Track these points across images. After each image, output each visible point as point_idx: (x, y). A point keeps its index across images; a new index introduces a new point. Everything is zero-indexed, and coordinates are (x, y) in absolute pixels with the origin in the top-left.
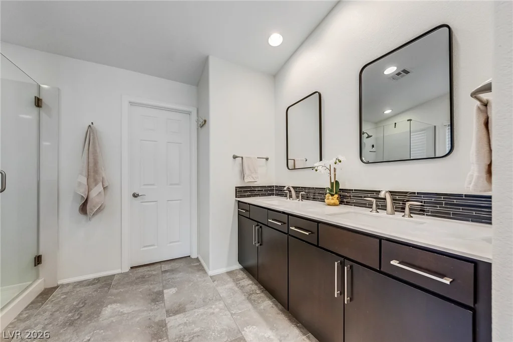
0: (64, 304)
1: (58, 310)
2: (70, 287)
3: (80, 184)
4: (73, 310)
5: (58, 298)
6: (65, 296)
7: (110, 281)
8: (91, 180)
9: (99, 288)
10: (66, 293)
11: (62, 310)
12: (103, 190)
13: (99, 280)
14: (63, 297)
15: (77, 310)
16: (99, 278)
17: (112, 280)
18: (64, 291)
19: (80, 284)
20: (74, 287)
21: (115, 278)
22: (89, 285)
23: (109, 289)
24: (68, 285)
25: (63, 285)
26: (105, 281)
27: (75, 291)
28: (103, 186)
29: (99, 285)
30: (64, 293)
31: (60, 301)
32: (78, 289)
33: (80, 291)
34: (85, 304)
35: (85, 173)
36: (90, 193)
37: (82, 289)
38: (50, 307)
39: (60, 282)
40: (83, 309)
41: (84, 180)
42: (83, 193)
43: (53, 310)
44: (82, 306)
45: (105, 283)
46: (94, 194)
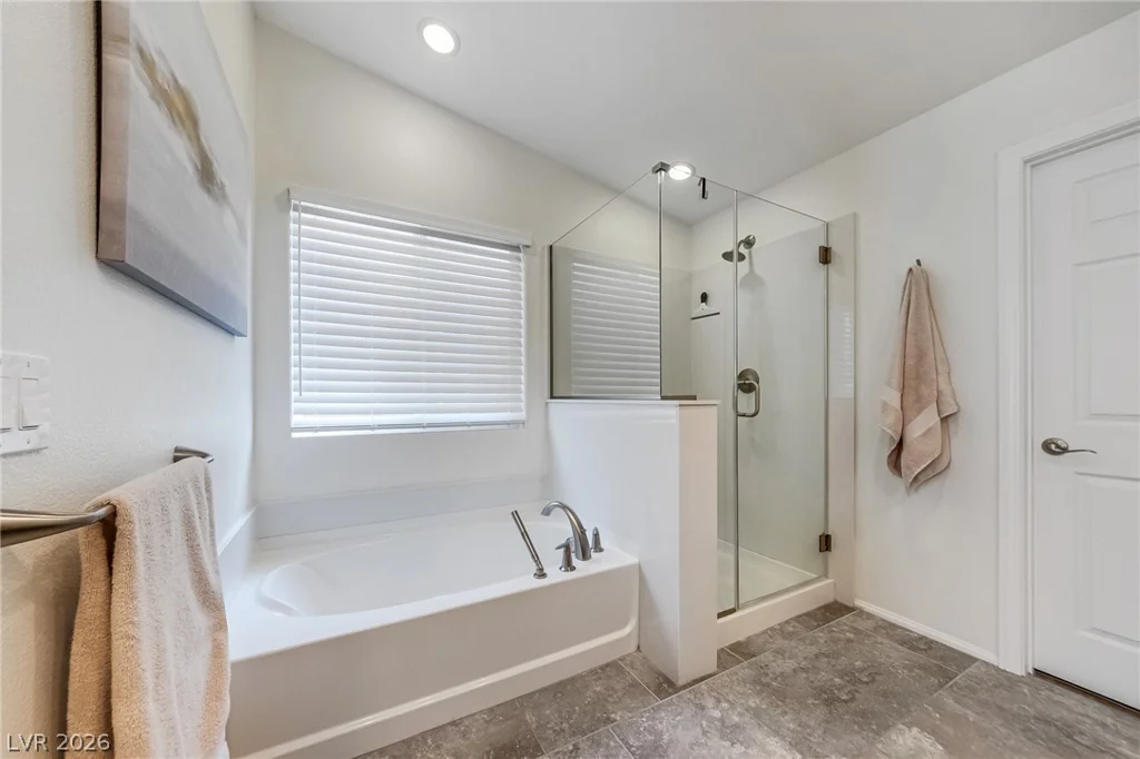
0: (843, 652)
1: (828, 656)
2: (870, 624)
3: (885, 406)
4: (847, 675)
5: (842, 631)
6: (852, 636)
7: (953, 669)
8: (910, 398)
9: (921, 667)
10: (857, 631)
11: (833, 662)
12: (939, 424)
13: (930, 648)
14: (849, 635)
15: (854, 681)
16: (932, 641)
17: (962, 668)
18: (855, 625)
19: (889, 628)
20: (876, 629)
21: (971, 670)
22: (903, 643)
23: (941, 686)
24: (870, 616)
25: (861, 613)
26: (942, 658)
27: (872, 639)
28: (939, 413)
29: (922, 658)
30: (855, 629)
31: (839, 640)
32: (880, 639)
33: (881, 643)
34: (873, 680)
35: (896, 380)
36: (909, 428)
37: (886, 641)
38: (822, 641)
39: (859, 603)
40: (863, 689)
41: (893, 398)
42: (890, 428)
43: (824, 649)
44: (865, 679)
45: (943, 664)
46: (916, 430)
